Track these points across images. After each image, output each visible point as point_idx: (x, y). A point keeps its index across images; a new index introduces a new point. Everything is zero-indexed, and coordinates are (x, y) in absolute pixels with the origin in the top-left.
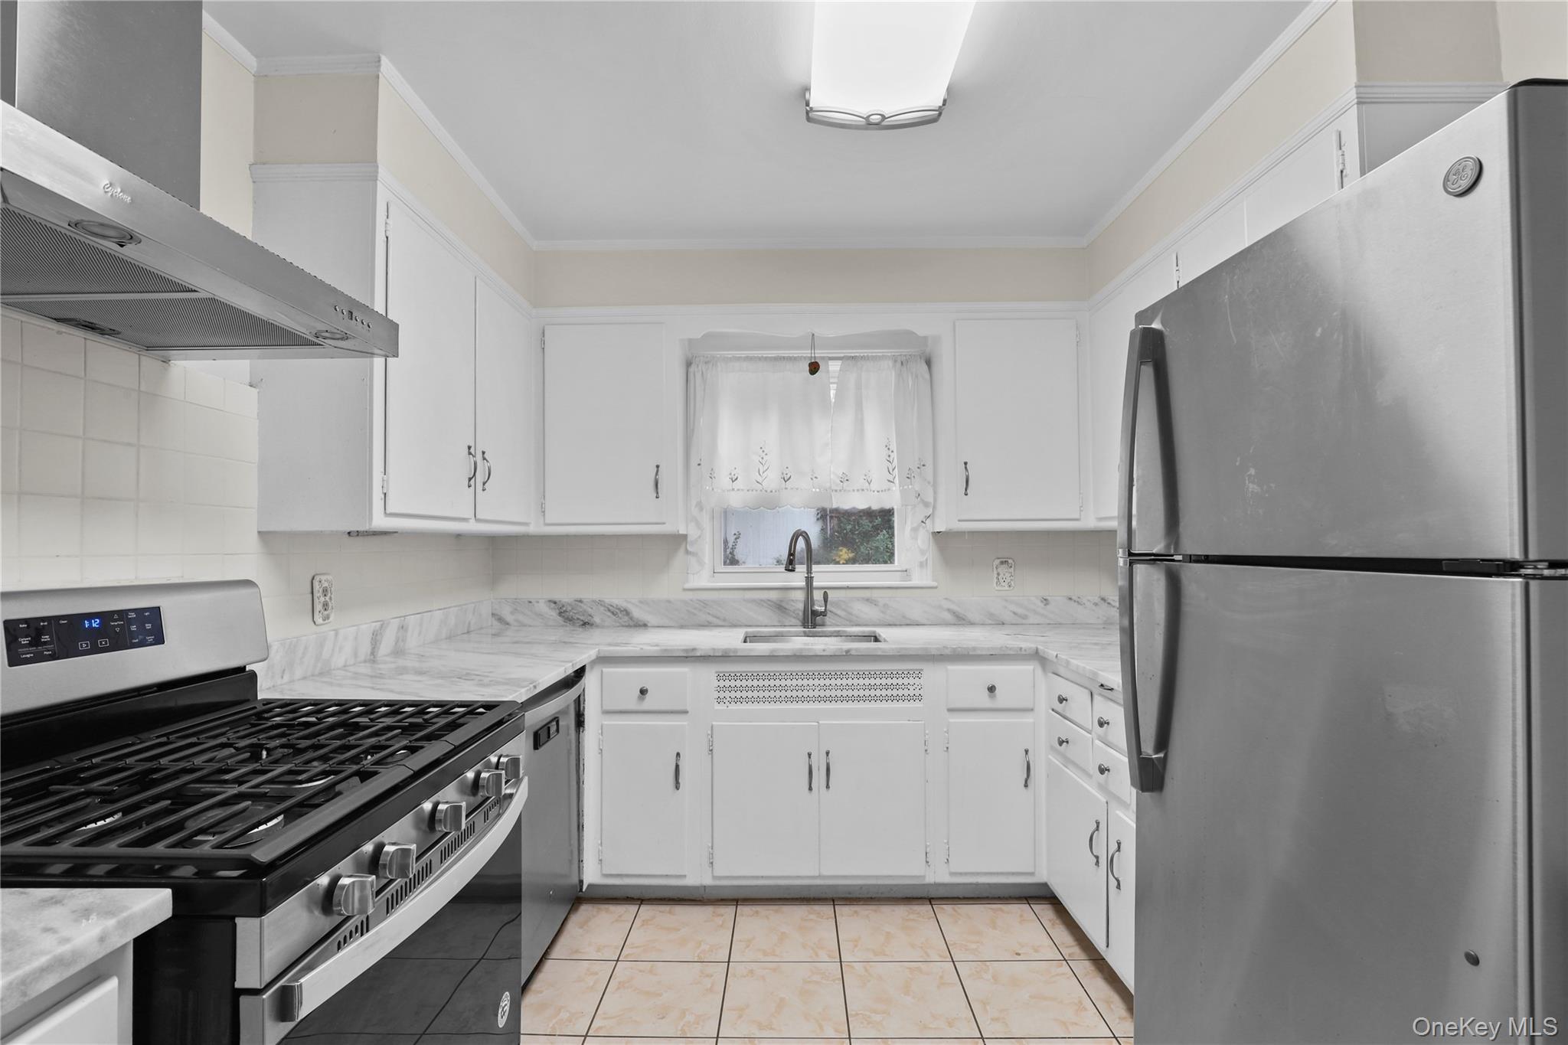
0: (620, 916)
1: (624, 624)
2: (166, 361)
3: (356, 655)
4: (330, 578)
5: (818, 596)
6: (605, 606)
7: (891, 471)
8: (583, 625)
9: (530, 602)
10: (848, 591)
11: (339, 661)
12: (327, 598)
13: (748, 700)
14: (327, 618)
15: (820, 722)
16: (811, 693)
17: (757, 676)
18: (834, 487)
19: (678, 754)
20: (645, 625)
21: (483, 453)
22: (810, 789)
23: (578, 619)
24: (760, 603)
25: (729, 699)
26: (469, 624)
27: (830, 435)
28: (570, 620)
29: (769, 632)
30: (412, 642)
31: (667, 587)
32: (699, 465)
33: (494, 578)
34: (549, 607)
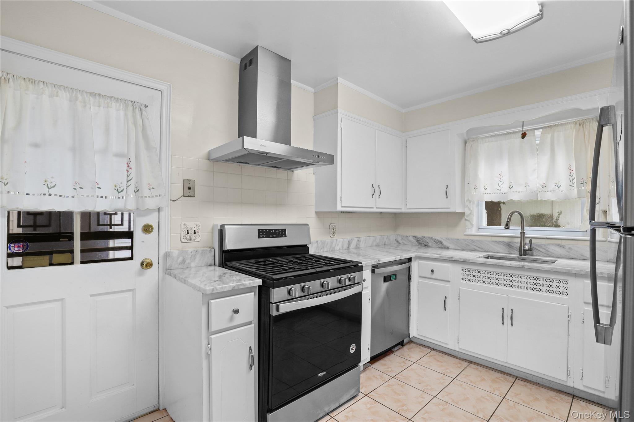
0: (423, 351)
1: (440, 247)
2: (293, 171)
3: (343, 247)
4: (335, 224)
5: (527, 241)
6: (433, 240)
7: (571, 181)
8: (425, 246)
9: (407, 236)
10: (547, 240)
11: (337, 248)
12: (334, 230)
13: (475, 281)
14: (334, 235)
15: (509, 296)
16: (505, 283)
17: (480, 272)
18: (539, 190)
19: (446, 297)
20: (448, 248)
21: (379, 186)
22: (503, 324)
23: (423, 244)
24: (499, 243)
25: (467, 279)
26: (385, 242)
27: (536, 165)
28: (420, 244)
29: (500, 256)
30: (362, 245)
31: (457, 234)
32: (468, 184)
33: (396, 227)
34: (413, 238)
